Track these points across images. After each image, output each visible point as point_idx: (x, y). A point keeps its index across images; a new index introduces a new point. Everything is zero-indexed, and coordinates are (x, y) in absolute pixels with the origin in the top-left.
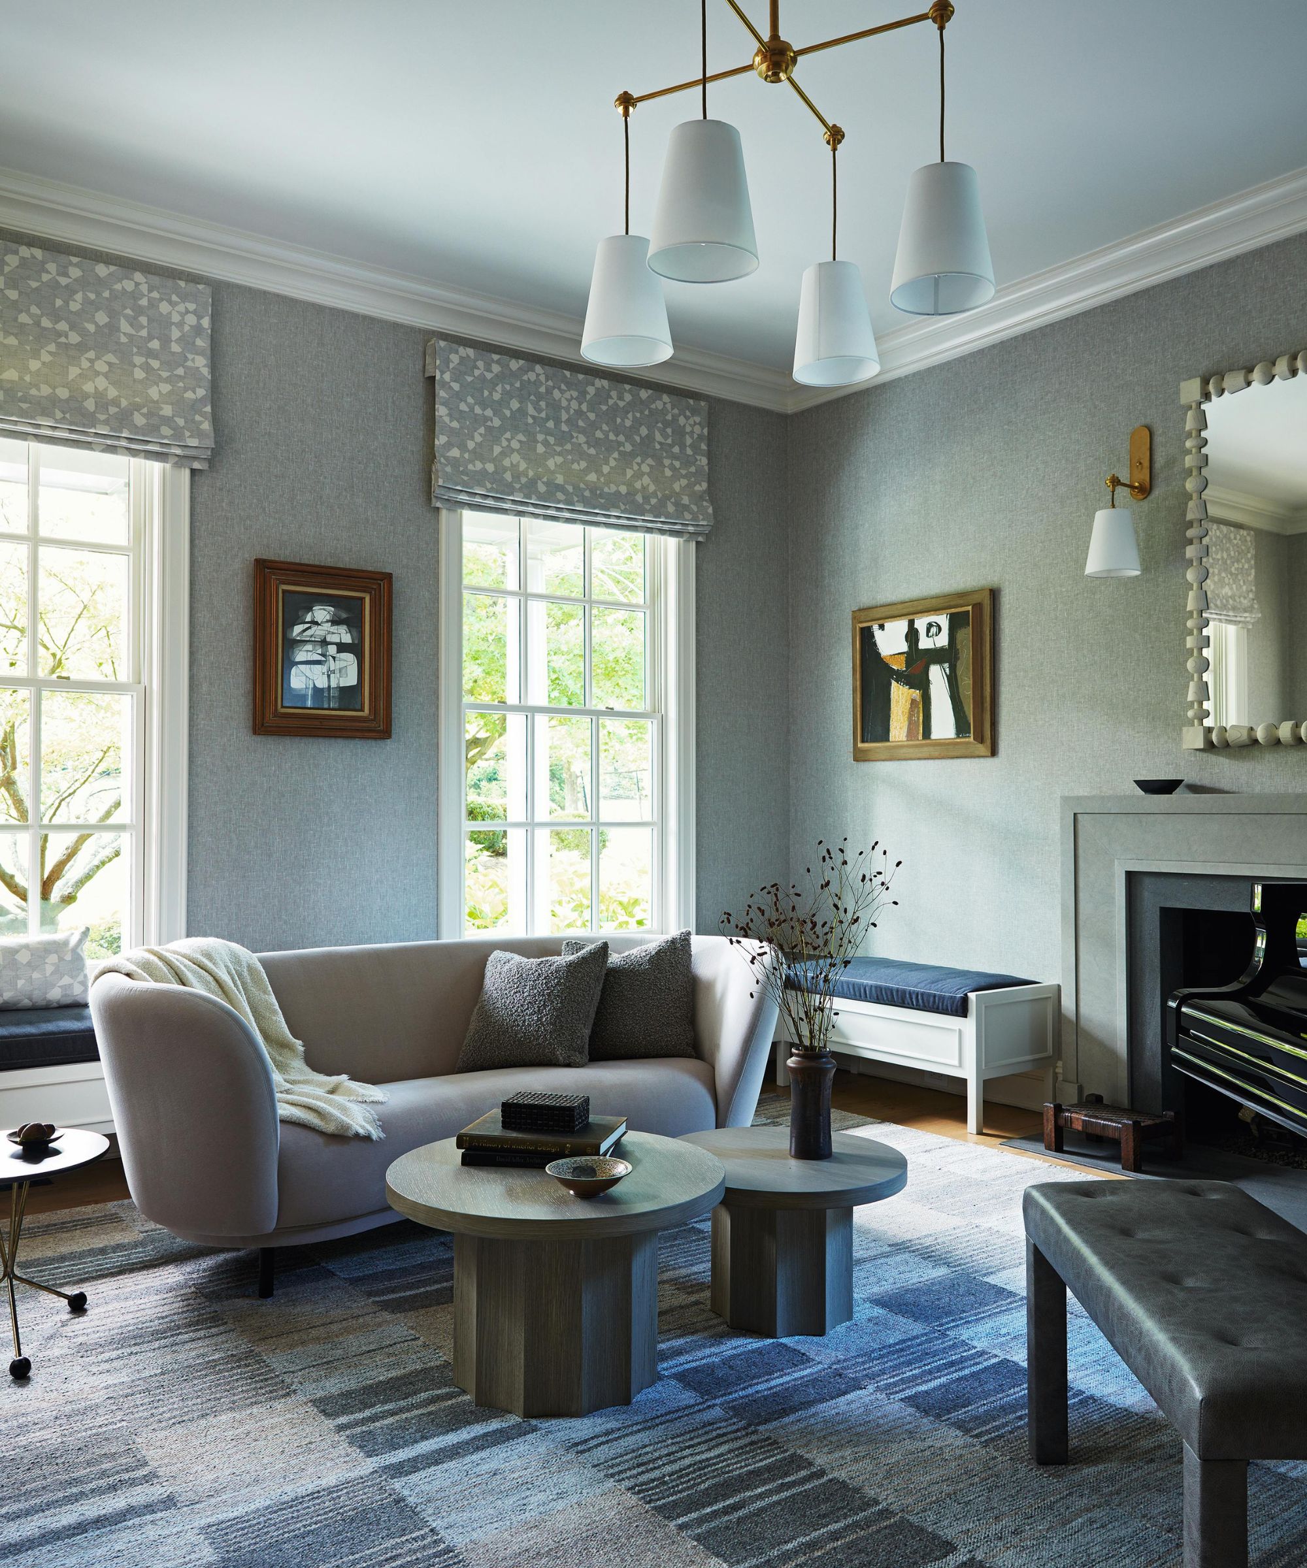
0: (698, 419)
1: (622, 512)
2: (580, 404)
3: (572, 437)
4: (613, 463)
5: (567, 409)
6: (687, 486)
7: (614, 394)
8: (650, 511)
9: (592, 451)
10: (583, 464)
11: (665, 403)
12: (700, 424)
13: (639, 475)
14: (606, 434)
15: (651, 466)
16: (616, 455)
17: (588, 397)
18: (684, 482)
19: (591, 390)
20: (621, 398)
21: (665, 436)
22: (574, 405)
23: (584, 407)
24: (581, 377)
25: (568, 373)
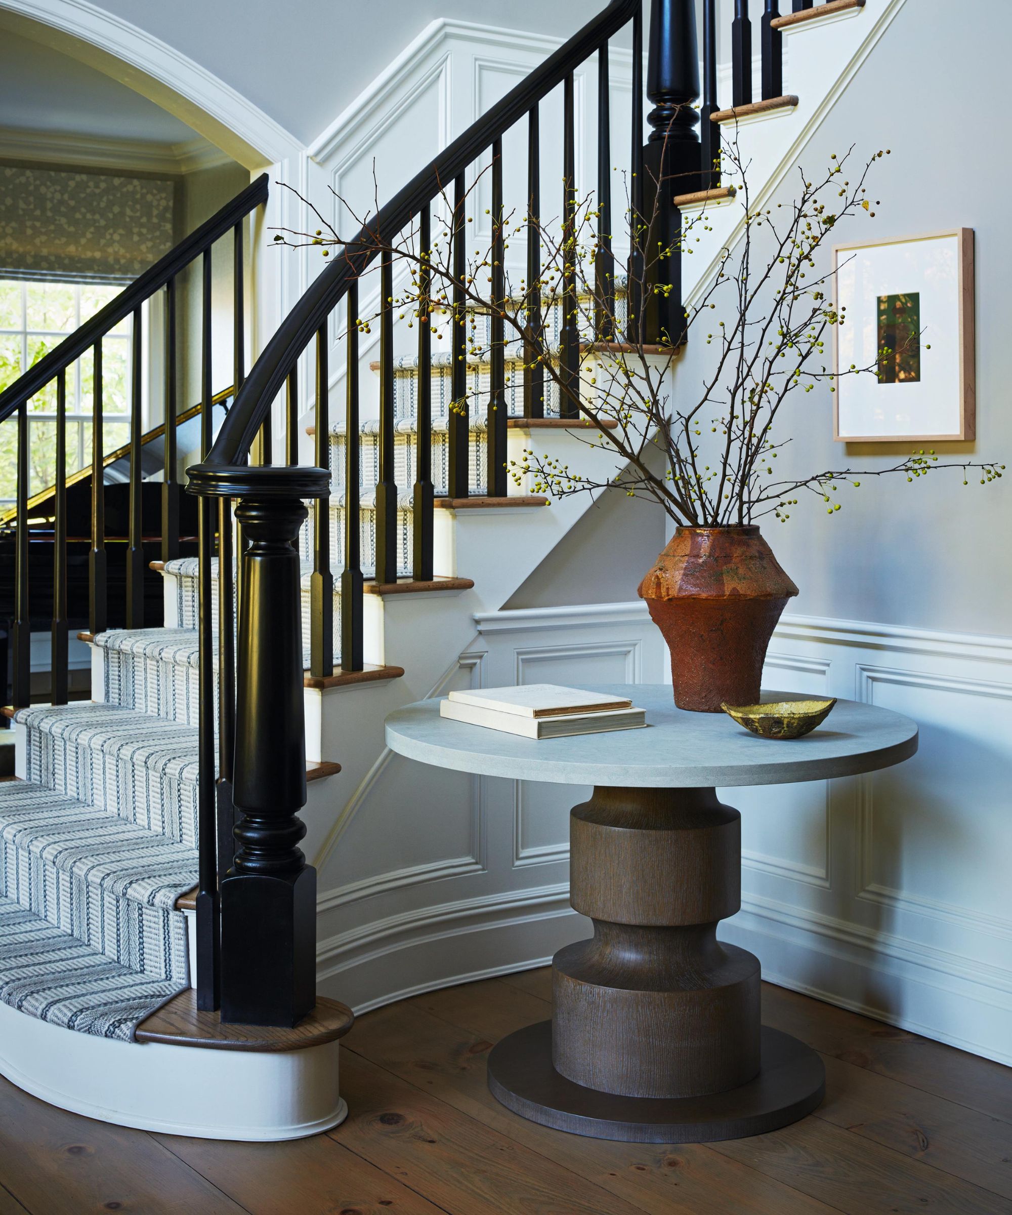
0: (164, 195)
1: (95, 272)
2: (62, 195)
3: (56, 220)
4: (89, 235)
5: (52, 200)
6: (152, 247)
7: (91, 184)
8: (120, 270)
9: (72, 229)
10: (64, 240)
11: (135, 186)
12: (165, 198)
13: (111, 242)
14: (84, 215)
15: (121, 235)
16: (92, 229)
17: (69, 189)
18: (150, 244)
19: (72, 184)
20: (97, 187)
21: (133, 210)
22: (58, 196)
23: (66, 197)
24: (63, 175)
25: (53, 174)
